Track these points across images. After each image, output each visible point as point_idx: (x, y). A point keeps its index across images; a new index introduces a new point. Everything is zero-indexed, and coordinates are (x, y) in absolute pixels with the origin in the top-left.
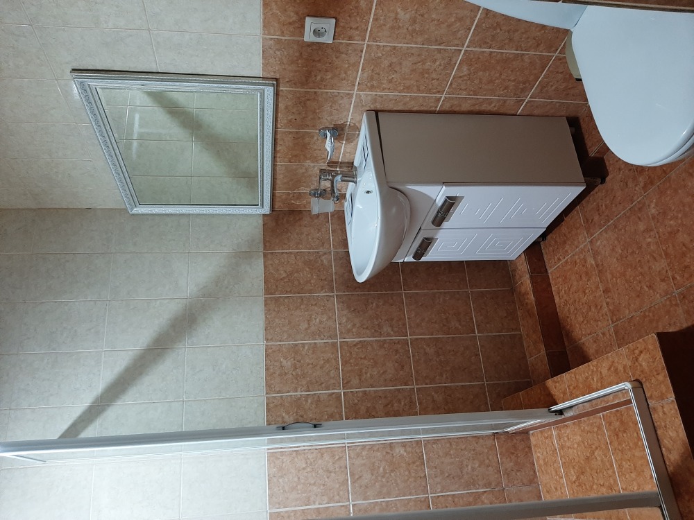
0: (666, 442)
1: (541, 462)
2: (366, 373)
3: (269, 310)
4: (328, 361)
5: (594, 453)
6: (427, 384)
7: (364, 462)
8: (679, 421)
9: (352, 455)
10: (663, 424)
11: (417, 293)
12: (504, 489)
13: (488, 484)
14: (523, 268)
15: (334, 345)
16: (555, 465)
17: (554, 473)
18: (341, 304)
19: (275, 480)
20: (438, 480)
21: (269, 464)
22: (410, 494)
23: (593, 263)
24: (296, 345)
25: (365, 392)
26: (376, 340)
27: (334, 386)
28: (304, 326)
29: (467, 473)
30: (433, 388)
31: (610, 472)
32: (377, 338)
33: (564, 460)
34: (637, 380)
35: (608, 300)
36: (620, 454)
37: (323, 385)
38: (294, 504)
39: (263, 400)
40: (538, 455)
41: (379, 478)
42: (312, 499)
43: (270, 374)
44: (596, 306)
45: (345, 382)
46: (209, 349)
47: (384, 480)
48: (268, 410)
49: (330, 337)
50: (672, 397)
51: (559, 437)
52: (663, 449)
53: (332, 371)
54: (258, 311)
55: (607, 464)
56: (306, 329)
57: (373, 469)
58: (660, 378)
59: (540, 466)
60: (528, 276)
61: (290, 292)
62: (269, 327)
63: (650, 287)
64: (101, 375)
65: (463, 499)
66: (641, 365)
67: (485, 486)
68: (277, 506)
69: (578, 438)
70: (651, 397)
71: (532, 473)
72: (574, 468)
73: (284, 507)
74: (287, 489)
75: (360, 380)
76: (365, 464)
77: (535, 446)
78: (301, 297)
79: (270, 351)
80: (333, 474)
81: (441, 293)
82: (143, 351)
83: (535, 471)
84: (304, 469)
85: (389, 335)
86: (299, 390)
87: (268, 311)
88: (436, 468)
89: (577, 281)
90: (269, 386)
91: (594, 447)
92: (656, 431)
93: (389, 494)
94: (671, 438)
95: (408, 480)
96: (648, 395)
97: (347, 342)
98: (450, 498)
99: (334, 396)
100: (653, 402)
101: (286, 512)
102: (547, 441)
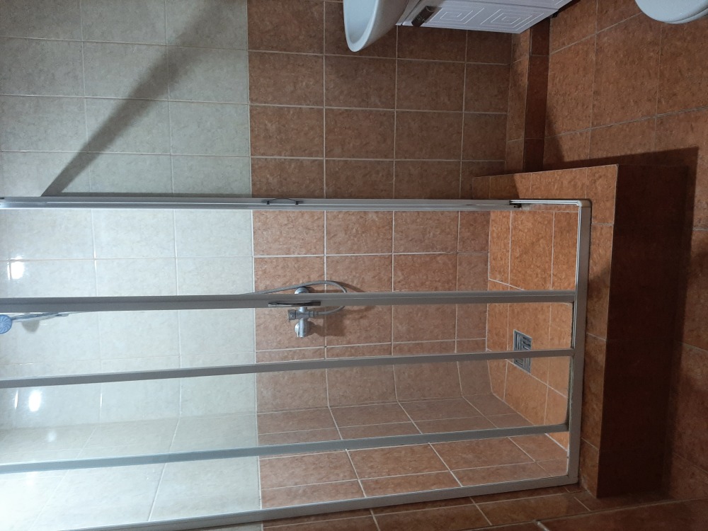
0: (595, 256)
1: (495, 235)
2: (349, 143)
3: (254, 67)
4: (312, 128)
5: (539, 240)
6: (406, 158)
7: (339, 223)
8: (610, 244)
9: (329, 217)
10: (597, 242)
11: (411, 62)
12: (457, 253)
13: (445, 249)
14: (526, 46)
15: (320, 111)
16: (506, 241)
17: (503, 247)
18: (330, 68)
19: (260, 232)
20: (402, 242)
21: (255, 218)
22: (377, 252)
23: (594, 59)
24: (282, 108)
25: (346, 162)
26: (362, 110)
27: (318, 153)
28: (290, 88)
29: (429, 239)
30: (411, 161)
31: (547, 259)
32: (364, 109)
33: (513, 239)
34: (589, 200)
35: (595, 102)
36: (559, 247)
37: (306, 152)
38: (276, 253)
39: (248, 160)
40: (493, 229)
41: (352, 238)
42: (292, 250)
43: (255, 137)
44: (583, 105)
45: (328, 150)
46: (193, 104)
47: (356, 239)
48: (253, 171)
49: (316, 103)
50: (612, 223)
51: (515, 220)
52: (591, 261)
53: (317, 139)
54: (242, 66)
55: (547, 252)
56: (292, 92)
57: (346, 230)
58: (608, 204)
59: (493, 238)
60: (528, 56)
61: (277, 48)
62: (253, 86)
63: (636, 102)
64: (86, 122)
65: (421, 258)
66: (596, 188)
67: (442, 249)
68: (261, 253)
69: (530, 225)
70: (595, 217)
71: (484, 242)
72: (520, 247)
73: (268, 255)
74: (270, 240)
75: (343, 149)
76: (340, 225)
77: (493, 220)
78: (287, 55)
79: (255, 112)
80: (311, 232)
81: (435, 63)
82: (124, 101)
83: (487, 242)
84: (286, 225)
85: (376, 106)
86: (283, 154)
87: (252, 68)
88: (402, 232)
89: (574, 74)
90: (254, 148)
91: (540, 236)
92: (590, 245)
93: (359, 250)
94: (599, 254)
95: (377, 240)
96: (594, 214)
97: (333, 110)
98: (410, 257)
99: (317, 162)
100: (596, 222)
101: (270, 258)
102: (504, 220)
